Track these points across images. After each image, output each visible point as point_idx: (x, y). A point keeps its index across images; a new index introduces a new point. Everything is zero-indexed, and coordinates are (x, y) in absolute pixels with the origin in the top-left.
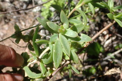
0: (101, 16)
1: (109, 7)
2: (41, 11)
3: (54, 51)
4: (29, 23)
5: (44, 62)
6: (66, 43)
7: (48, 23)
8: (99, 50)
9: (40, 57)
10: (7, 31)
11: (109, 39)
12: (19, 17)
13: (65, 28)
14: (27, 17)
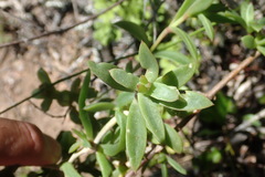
0: (226, 31)
1: (244, 22)
2: (93, 29)
3: (128, 131)
4: (68, 54)
5: (105, 151)
6: (154, 115)
7: (112, 72)
8: (225, 108)
9: (96, 141)
10: (21, 73)
11: (244, 81)
12: (47, 43)
13: (149, 80)
14: (64, 41)
